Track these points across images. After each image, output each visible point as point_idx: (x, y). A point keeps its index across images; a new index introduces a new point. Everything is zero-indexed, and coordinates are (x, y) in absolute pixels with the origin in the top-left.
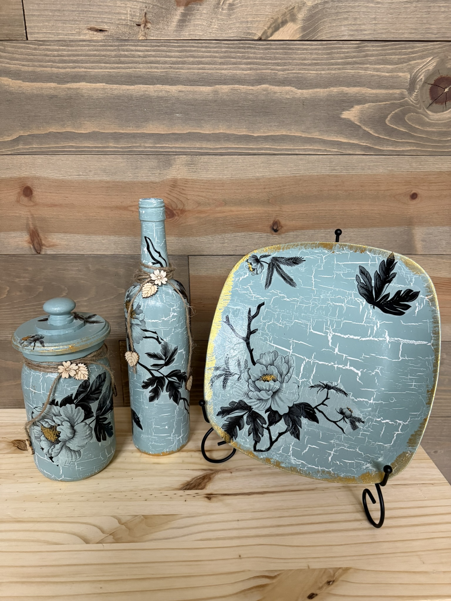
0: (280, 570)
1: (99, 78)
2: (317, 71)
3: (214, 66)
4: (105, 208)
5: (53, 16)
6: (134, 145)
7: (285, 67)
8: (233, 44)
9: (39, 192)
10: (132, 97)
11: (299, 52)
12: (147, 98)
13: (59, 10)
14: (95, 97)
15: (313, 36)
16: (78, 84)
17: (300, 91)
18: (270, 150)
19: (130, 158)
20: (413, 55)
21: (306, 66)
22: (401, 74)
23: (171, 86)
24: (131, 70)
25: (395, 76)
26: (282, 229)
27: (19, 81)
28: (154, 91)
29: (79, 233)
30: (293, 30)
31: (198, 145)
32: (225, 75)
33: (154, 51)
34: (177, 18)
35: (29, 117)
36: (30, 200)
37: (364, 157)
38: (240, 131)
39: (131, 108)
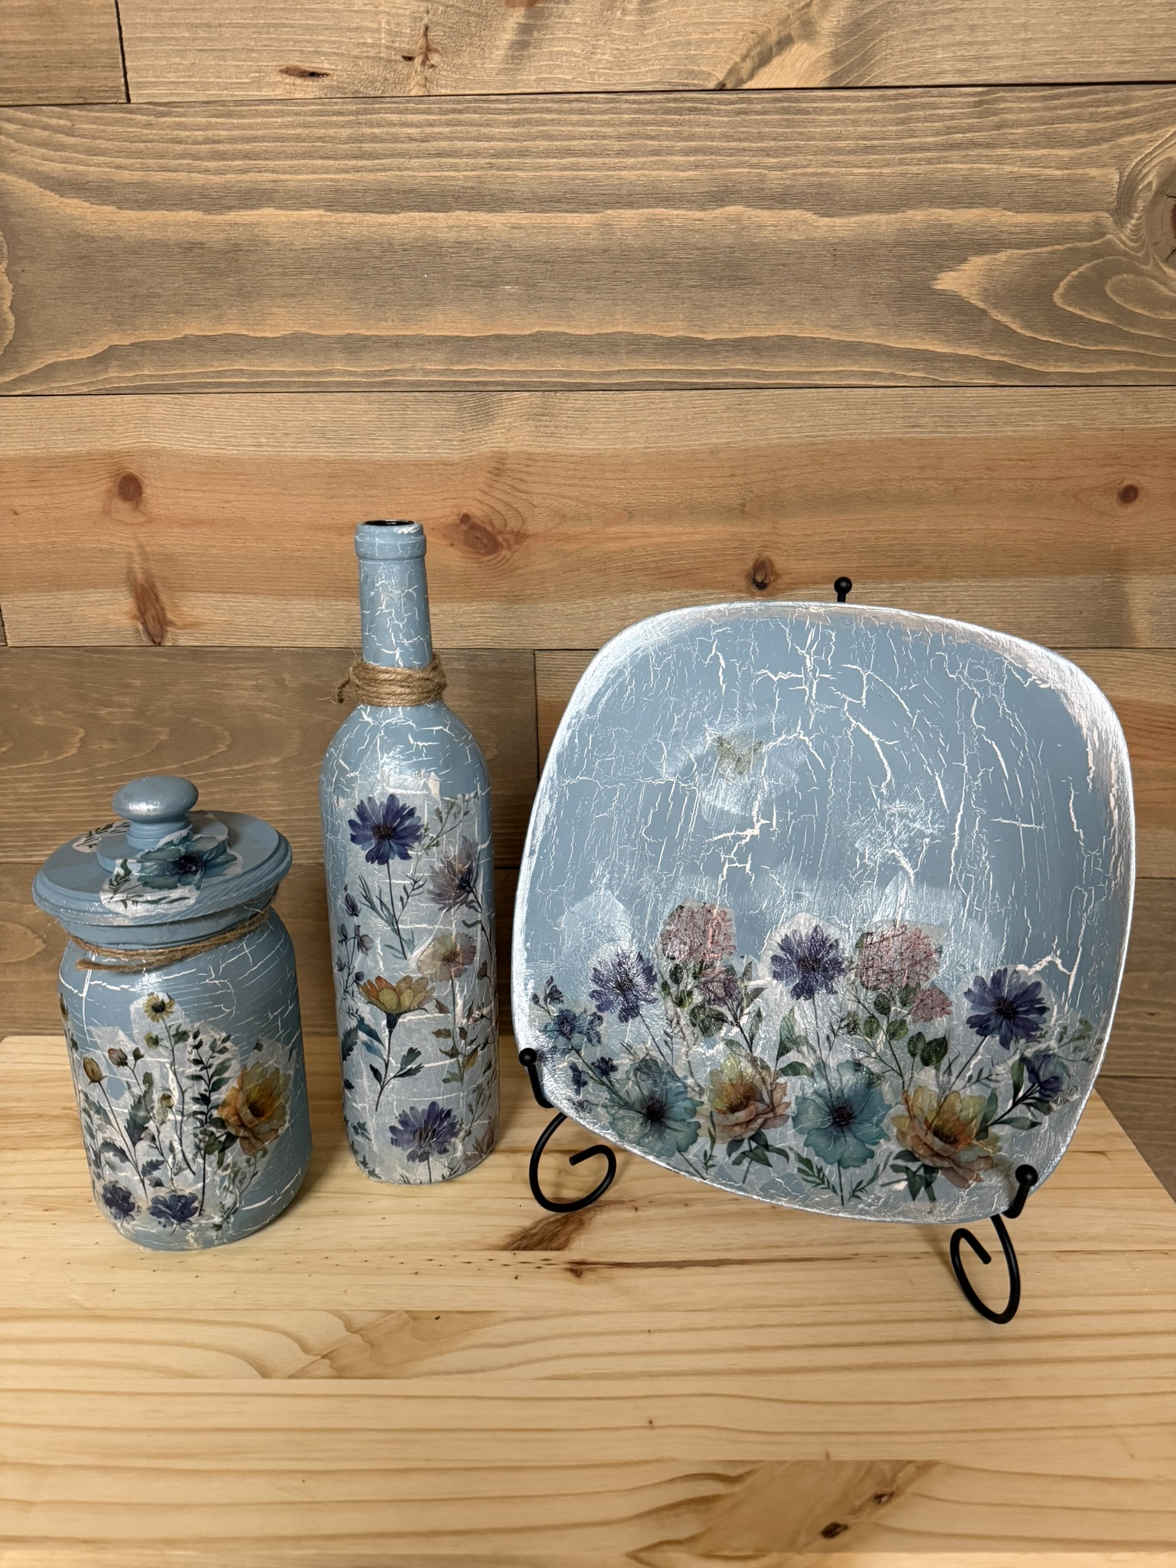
0: (752, 1462)
1: (309, 196)
2: (870, 167)
3: (600, 160)
4: (324, 528)
5: (195, 39)
6: (398, 366)
7: (787, 159)
8: (651, 102)
9: (158, 488)
10: (391, 244)
11: (824, 118)
12: (430, 245)
13: (208, 26)
14: (298, 245)
15: (861, 76)
16: (255, 212)
17: (826, 219)
18: (747, 377)
19: (386, 400)
20: (1127, 121)
21: (840, 154)
22: (1094, 172)
23: (490, 215)
24: (389, 173)
25: (1079, 177)
26: (779, 581)
27: (111, 208)
28: (448, 227)
29: (257, 594)
30: (807, 62)
31: (560, 364)
32: (631, 182)
33: (448, 124)
34: (507, 37)
35: (134, 297)
36: (137, 508)
37: (996, 391)
38: (668, 327)
39: (388, 272)
